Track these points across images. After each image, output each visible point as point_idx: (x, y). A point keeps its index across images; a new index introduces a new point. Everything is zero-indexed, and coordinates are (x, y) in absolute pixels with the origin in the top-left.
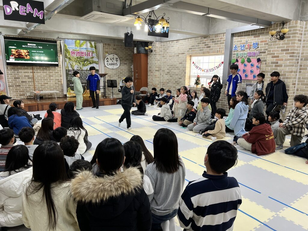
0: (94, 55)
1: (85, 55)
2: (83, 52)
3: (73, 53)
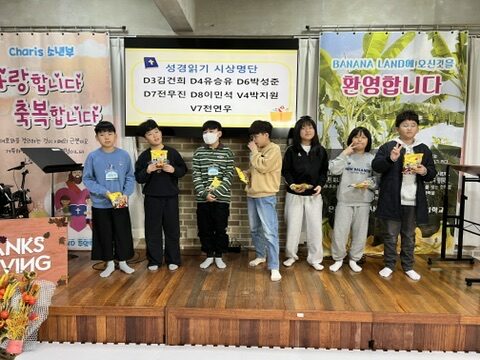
0: (450, 87)
1: (405, 91)
2: (397, 78)
3: (352, 82)
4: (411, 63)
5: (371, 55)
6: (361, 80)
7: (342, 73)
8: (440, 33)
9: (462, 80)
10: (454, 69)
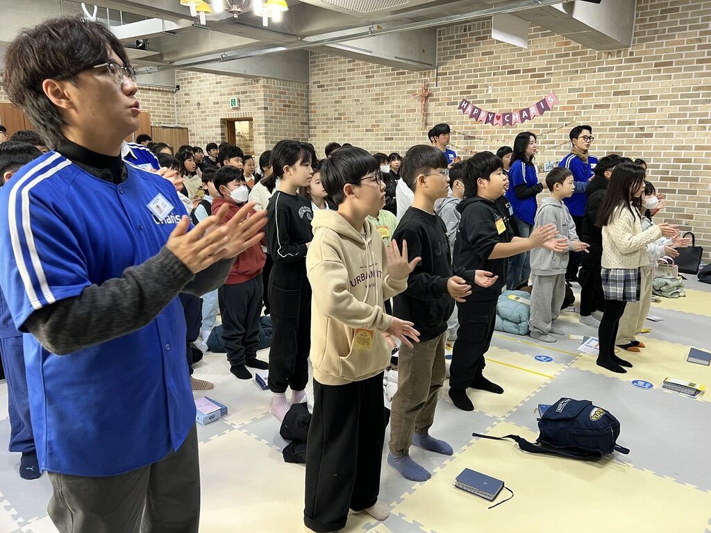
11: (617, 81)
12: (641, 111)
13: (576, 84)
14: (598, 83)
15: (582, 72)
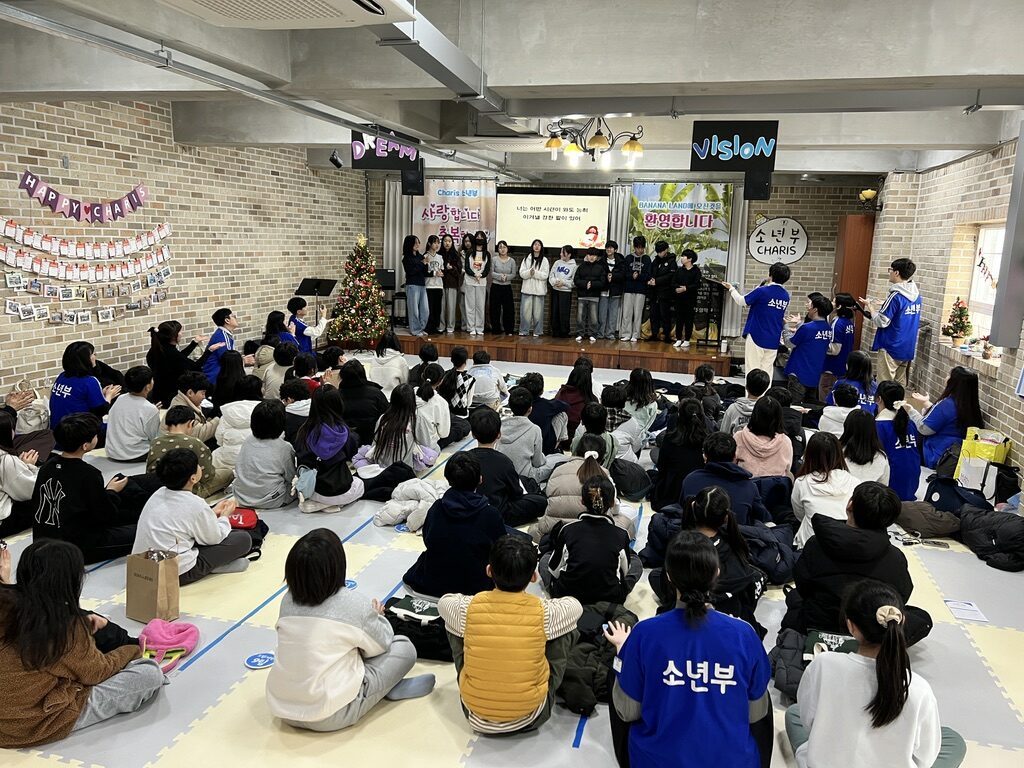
0: (719, 223)
1: (687, 225)
2: (682, 216)
3: (651, 218)
4: (691, 206)
5: (665, 199)
6: (658, 217)
7: (645, 212)
8: (712, 184)
9: (727, 218)
10: (721, 210)
11: (193, 181)
12: (212, 216)
13: (161, 176)
14: (180, 179)
15: (165, 163)
